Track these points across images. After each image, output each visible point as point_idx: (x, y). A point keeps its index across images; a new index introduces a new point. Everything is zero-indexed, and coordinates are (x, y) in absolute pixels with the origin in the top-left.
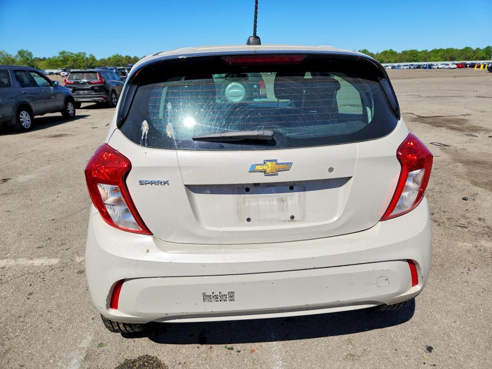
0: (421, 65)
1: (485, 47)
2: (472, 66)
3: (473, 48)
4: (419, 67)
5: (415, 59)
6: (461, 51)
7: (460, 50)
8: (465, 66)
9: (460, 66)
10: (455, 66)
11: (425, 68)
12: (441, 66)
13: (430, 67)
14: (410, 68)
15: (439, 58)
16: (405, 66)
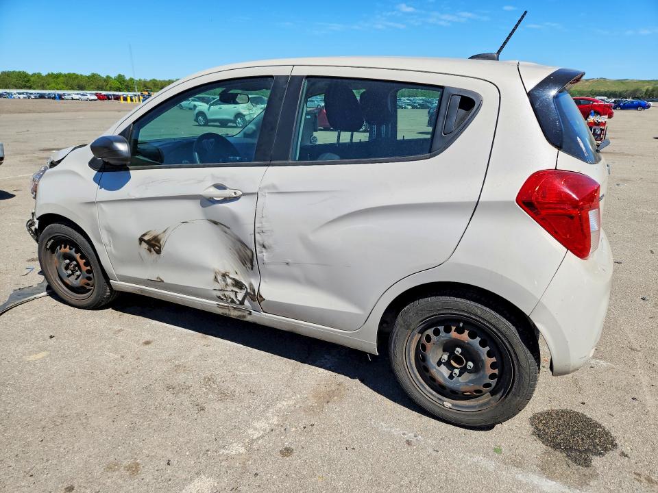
0: (45, 94)
1: (116, 75)
2: (117, 98)
3: (102, 75)
4: (42, 96)
5: (28, 84)
6: (88, 77)
7: (86, 76)
8: (108, 98)
9: (101, 98)
10: (96, 98)
11: (54, 98)
12: (77, 97)
13: (61, 97)
14: (29, 97)
15: (61, 85)
16: (19, 94)
